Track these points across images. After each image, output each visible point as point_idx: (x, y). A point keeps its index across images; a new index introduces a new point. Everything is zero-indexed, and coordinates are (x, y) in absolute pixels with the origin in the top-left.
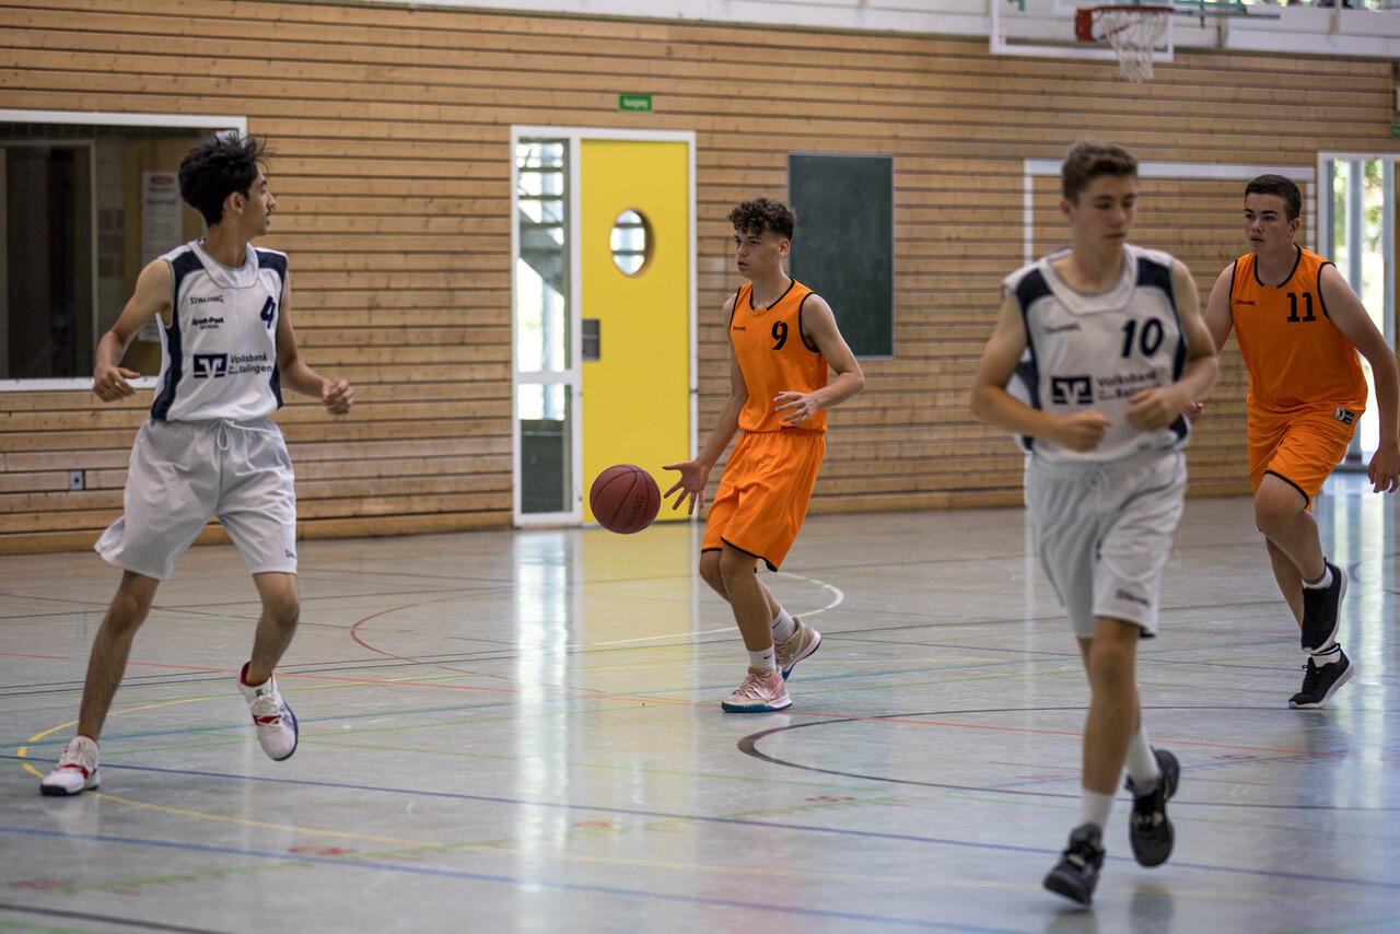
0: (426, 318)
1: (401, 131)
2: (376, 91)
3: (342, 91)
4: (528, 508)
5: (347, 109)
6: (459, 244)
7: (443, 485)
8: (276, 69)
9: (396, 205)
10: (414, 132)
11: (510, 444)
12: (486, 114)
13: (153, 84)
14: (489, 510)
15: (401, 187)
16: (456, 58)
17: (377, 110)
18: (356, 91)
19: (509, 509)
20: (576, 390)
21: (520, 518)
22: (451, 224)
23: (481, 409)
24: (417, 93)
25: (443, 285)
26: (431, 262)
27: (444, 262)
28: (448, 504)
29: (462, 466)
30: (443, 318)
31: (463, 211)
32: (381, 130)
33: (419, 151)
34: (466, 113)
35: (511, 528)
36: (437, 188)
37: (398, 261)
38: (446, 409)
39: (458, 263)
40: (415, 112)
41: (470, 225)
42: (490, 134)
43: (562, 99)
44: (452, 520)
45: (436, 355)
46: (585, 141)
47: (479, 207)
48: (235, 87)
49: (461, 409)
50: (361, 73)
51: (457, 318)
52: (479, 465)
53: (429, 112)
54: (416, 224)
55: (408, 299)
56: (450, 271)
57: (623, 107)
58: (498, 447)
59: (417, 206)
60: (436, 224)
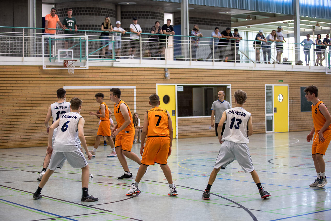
0: (254, 108)
1: (251, 85)
2: (247, 80)
3: (243, 81)
4: (267, 131)
5: (244, 83)
6: (258, 99)
7: (257, 128)
8: (235, 78)
9: (250, 94)
10: (253, 85)
11: (265, 123)
12: (262, 83)
13: (219, 80)
14: (262, 131)
15: (251, 92)
16: (258, 76)
17: (248, 83)
18: (245, 80)
19: (265, 131)
20: (273, 116)
21: (266, 132)
22: (257, 96)
23: (261, 119)
24: (253, 80)
25: (256, 104)
26: (255, 101)
27: (256, 101)
28: (257, 130)
29: (259, 126)
30: (256, 108)
31: (259, 95)
32: (248, 85)
33: (253, 88)
34: (259, 83)
35: (265, 133)
36: (256, 92)
37: (251, 101)
38: (257, 119)
39: (258, 101)
40: (253, 83)
41: (260, 96)
42: (262, 85)
43: (271, 81)
44: (258, 132)
45: (256, 112)
46: (274, 86)
47: (261, 94)
48: (230, 80)
49: (259, 119)
50: (246, 78)
51: (258, 108)
52: (261, 125)
53: (255, 83)
54: (253, 96)
55: (252, 105)
56: (257, 102)
57: (279, 82)
58: (264, 123)
59: (253, 94)
60: (255, 96)
